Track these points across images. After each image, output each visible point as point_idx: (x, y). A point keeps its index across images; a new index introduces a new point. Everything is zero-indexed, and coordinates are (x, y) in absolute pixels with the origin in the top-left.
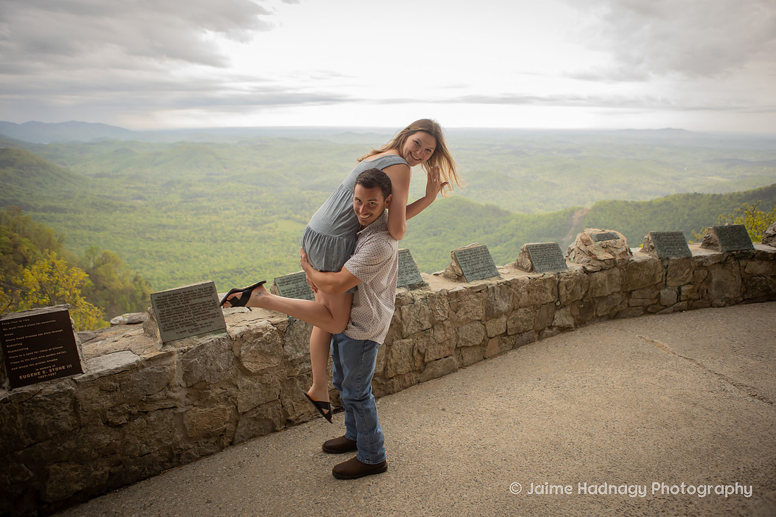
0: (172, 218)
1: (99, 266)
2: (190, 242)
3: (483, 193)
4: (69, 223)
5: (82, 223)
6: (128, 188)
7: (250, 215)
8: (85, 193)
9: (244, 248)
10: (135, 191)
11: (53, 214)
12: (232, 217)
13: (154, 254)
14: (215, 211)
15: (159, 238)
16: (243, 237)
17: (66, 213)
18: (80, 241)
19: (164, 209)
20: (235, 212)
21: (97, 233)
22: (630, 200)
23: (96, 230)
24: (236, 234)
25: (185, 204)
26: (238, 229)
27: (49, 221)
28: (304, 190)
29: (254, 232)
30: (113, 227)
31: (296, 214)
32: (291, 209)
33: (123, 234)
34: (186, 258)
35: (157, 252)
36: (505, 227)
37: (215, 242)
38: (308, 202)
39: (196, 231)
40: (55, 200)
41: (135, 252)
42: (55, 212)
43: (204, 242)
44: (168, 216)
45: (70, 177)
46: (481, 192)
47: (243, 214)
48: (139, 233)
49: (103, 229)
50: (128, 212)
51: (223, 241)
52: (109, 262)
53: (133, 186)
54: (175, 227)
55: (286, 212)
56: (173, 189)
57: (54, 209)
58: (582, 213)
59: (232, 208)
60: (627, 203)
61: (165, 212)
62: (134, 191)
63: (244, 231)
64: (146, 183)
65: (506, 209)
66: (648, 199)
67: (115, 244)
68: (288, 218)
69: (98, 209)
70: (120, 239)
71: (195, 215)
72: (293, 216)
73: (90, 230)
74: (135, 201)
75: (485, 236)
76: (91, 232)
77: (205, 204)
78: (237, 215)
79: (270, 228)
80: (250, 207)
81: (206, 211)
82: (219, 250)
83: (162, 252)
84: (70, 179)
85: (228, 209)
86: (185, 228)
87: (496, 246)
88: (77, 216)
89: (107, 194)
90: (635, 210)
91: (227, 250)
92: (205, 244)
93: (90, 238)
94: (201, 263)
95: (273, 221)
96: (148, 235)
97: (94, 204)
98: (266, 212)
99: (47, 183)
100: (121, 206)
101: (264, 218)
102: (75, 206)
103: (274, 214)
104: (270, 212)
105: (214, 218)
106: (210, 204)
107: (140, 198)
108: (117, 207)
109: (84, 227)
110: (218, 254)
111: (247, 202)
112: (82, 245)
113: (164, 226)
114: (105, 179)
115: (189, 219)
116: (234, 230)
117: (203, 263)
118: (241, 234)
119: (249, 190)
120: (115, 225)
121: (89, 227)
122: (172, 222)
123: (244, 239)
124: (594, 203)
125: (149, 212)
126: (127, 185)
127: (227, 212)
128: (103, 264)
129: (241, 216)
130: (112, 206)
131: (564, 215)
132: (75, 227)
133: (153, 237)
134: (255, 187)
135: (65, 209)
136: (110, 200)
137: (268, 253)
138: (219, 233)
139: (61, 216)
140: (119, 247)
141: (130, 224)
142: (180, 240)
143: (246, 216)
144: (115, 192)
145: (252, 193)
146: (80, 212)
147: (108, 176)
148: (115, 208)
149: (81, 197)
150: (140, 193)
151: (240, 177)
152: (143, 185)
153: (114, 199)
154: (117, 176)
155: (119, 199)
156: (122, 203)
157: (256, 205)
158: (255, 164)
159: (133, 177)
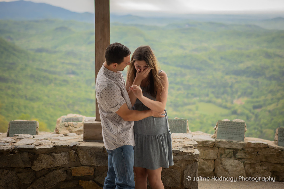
4: (10, 92)
5: (20, 93)
6: (63, 63)
8: (26, 65)
10: (69, 67)
15: (86, 112)
17: (7, 82)
23: (32, 100)
28: (227, 74)
30: (46, 98)
31: (217, 97)
32: (213, 92)
33: (55, 105)
38: (231, 87)
48: (69, 106)
49: (38, 99)
50: (61, 85)
53: (68, 62)
55: (207, 95)
64: (80, 59)
68: (209, 102)
69: (35, 81)
70: (52, 110)
72: (214, 99)
73: (27, 99)
76: (27, 102)
79: (190, 110)
84: (14, 52)
88: (17, 86)
89: (45, 67)
95: (194, 103)
96: (76, 108)
97: (32, 76)
98: (188, 94)
100: (56, 79)
101: (185, 100)
102: (16, 76)
103: (195, 96)
104: (192, 94)
107: (73, 73)
109: (22, 97)
114: (44, 54)
119: (173, 72)
120: (48, 97)
121: (26, 97)
125: (80, 87)
126: (63, 61)
130: (48, 79)
132: (14, 96)
133: (81, 110)
135: (8, 79)
140: (49, 117)
141: (62, 96)
144: (51, 66)
145: (176, 74)
146: (20, 83)
147: (47, 51)
148: (51, 81)
149: (22, 69)
150: (74, 68)
151: (165, 58)
152: (77, 62)
153: (50, 72)
154: (55, 52)
155: (54, 73)
156: (57, 76)
157: (178, 86)
158: (182, 47)
159: (69, 54)
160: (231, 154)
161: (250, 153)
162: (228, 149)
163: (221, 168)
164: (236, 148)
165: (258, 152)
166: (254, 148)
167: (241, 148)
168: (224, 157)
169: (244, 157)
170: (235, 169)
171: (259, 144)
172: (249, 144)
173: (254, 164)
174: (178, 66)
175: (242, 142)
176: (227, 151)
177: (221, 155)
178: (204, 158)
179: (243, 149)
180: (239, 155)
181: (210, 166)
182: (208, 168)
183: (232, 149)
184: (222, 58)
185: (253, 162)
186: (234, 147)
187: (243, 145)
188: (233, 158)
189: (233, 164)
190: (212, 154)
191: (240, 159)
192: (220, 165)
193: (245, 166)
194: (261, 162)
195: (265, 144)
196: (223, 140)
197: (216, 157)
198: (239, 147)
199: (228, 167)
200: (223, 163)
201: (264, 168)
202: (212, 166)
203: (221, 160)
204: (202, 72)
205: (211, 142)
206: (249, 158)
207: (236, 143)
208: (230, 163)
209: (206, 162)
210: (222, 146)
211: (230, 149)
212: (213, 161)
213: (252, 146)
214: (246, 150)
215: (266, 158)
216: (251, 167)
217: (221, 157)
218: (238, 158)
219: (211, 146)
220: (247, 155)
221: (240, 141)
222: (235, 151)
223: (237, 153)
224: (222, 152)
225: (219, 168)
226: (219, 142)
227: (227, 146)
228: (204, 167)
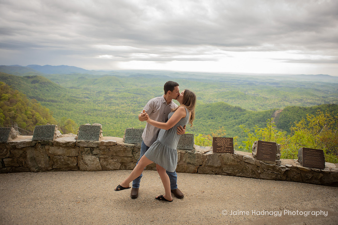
0: (99, 107)
1: (66, 125)
2: (107, 117)
3: (234, 101)
4: (58, 107)
5: (63, 107)
6: (82, 93)
7: (132, 107)
8: (65, 94)
9: (129, 121)
11: (52, 103)
12: (125, 108)
13: (91, 121)
14: (118, 105)
15: (93, 115)
16: (129, 116)
17: (57, 103)
18: (62, 115)
19: (96, 103)
20: (126, 105)
21: (68, 112)
22: (301, 107)
23: (68, 110)
24: (126, 115)
25: (105, 101)
26: (127, 113)
27: (50, 106)
29: (134, 114)
30: (75, 109)
33: (79, 112)
34: (104, 124)
35: (92, 121)
36: (243, 116)
37: (117, 118)
39: (109, 113)
40: (53, 97)
41: (83, 120)
42: (53, 102)
43: (112, 117)
44: (98, 106)
45: (60, 88)
46: (233, 101)
47: (130, 106)
48: (85, 112)
49: (71, 110)
50: (82, 103)
51: (120, 117)
52: (70, 124)
53: (85, 92)
54: (101, 111)
56: (101, 94)
57: (53, 101)
58: (279, 111)
59: (125, 103)
60: (300, 108)
61: (97, 104)
62: (85, 95)
63: (129, 114)
64: (90, 91)
65: (244, 109)
66: (311, 106)
67: (75, 117)
69: (70, 102)
70: (78, 114)
71: (109, 106)
73: (66, 110)
74: (85, 99)
75: (235, 120)
76: (66, 111)
77: (113, 101)
78: (127, 106)
80: (133, 103)
81: (114, 104)
82: (118, 121)
83: (94, 121)
84: (60, 89)
85: (123, 104)
86: (105, 111)
87: (239, 125)
88: (61, 104)
89: (74, 96)
90: (304, 111)
91: (121, 121)
92: (112, 118)
93: (65, 114)
94: (110, 126)
96: (89, 113)
97: (68, 100)
98: (139, 106)
99: (50, 90)
100: (79, 100)
101: (138, 108)
102: (61, 100)
105: (117, 107)
106: (116, 101)
107: (87, 98)
108: (78, 101)
109: (64, 109)
110: (118, 123)
111: (131, 101)
112: (62, 116)
113: (96, 110)
114: (73, 89)
115: (107, 107)
116: (125, 113)
117: (111, 126)
118: (128, 115)
119: (133, 96)
121: (66, 109)
122: (100, 108)
123: (129, 117)
124: (285, 107)
125: (90, 104)
126: (82, 92)
127: (123, 105)
128: (68, 125)
129: (128, 107)
130: (75, 101)
131: (271, 112)
132: (60, 109)
133: (91, 114)
134: (135, 95)
135: (57, 101)
136: (75, 98)
137: (139, 123)
138: (119, 114)
139: (55, 104)
140: (76, 118)
141: (82, 108)
142: (102, 116)
143: (131, 107)
144: (77, 95)
145: (134, 97)
146: (63, 103)
147: (75, 88)
148: (77, 102)
149: (63, 96)
150: (88, 95)
151: (129, 90)
152: (89, 92)
153: (77, 98)
154: (79, 88)
155: (79, 98)
156: (80, 99)
157: (135, 102)
158: (136, 85)
159: (85, 89)
160: (89, 151)
161: (104, 150)
162: (86, 147)
163: (82, 162)
164: (92, 146)
165: (109, 149)
166: (106, 146)
167: (96, 146)
168: (84, 154)
169: (99, 153)
170: (92, 162)
171: (110, 142)
172: (102, 143)
173: (107, 158)
174: (134, 94)
175: (96, 142)
176: (85, 149)
177: (82, 152)
178: (68, 155)
179: (98, 147)
180: (95, 152)
181: (74, 161)
182: (72, 163)
183: (89, 147)
184: (153, 90)
185: (106, 156)
186: (91, 146)
187: (98, 143)
188: (90, 154)
189: (91, 159)
190: (74, 152)
191: (95, 155)
192: (82, 160)
193: (100, 160)
194: (112, 156)
195: (114, 143)
196: (82, 141)
197: (77, 154)
198: (95, 146)
199: (87, 162)
200: (84, 158)
201: (115, 160)
202: (75, 162)
203: (82, 156)
204: (145, 96)
205: (72, 143)
206: (103, 153)
207: (93, 142)
208: (89, 158)
209: (70, 159)
210: (81, 145)
211: (88, 147)
212: (76, 157)
213: (105, 144)
214: (100, 147)
215: (116, 152)
216: (105, 161)
217: (81, 154)
218: (94, 154)
219: (72, 146)
220: (101, 152)
221: (95, 141)
222: (92, 149)
223: (93, 150)
224: (82, 150)
225: (81, 162)
226: (79, 142)
227: (85, 146)
228: (69, 162)
